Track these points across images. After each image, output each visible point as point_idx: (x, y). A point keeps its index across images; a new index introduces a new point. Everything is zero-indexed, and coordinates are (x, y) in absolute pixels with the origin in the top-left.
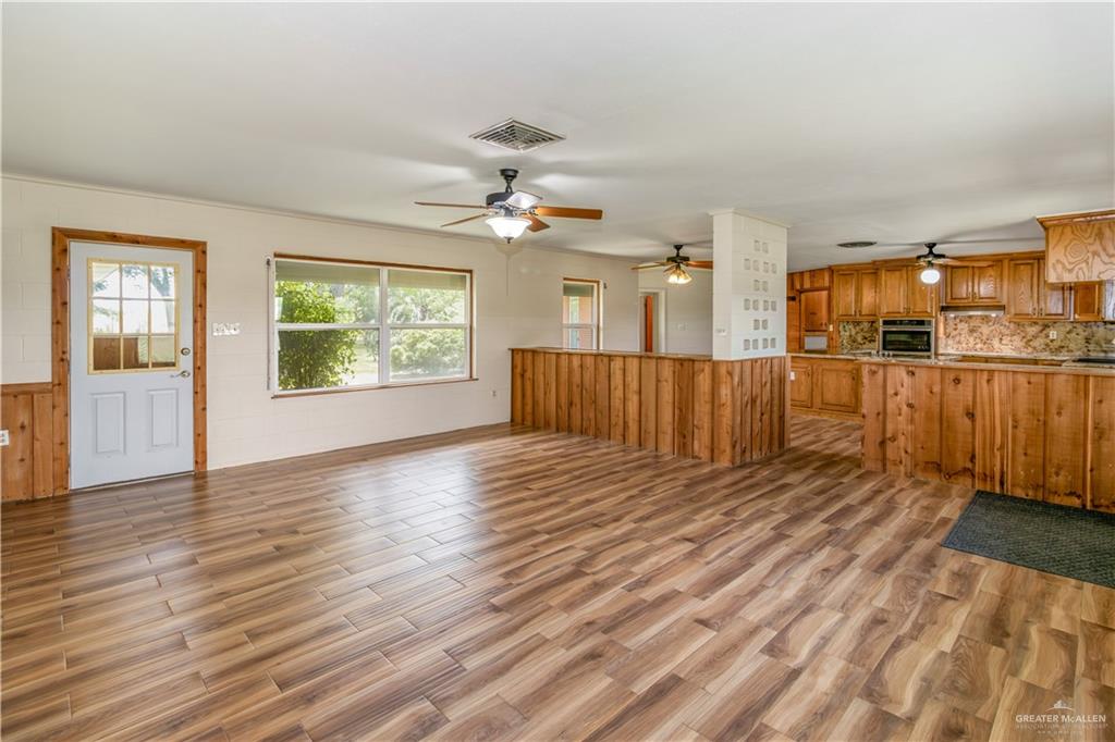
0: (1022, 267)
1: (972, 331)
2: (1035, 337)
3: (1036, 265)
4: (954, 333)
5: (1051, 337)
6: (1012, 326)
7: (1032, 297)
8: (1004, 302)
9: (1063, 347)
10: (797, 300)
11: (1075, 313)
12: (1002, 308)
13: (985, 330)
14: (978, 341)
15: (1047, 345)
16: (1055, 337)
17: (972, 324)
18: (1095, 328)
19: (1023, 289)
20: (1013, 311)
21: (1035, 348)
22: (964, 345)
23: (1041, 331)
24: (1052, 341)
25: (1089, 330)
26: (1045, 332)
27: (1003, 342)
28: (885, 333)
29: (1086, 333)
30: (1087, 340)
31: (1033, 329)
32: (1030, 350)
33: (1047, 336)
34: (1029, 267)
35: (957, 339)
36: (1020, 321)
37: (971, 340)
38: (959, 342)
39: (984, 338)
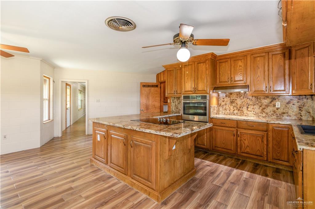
0: (258, 59)
1: (232, 102)
2: (267, 106)
3: (267, 57)
4: (223, 103)
5: (277, 107)
6: (254, 98)
7: (264, 78)
8: (248, 83)
9: (284, 113)
10: (159, 86)
11: (293, 89)
12: (247, 87)
13: (239, 101)
14: (235, 108)
15: (274, 112)
16: (279, 107)
17: (232, 98)
18: (305, 100)
19: (259, 74)
20: (253, 89)
21: (267, 113)
22: (228, 111)
23: (271, 102)
24: (277, 109)
25: (301, 102)
26: (272, 103)
27: (249, 109)
28: (184, 103)
29: (299, 104)
30: (300, 108)
31: (266, 101)
32: (264, 115)
33: (274, 106)
34: (262, 58)
35: (224, 107)
36: (258, 96)
37: (232, 107)
38: (225, 109)
39: (238, 107)
